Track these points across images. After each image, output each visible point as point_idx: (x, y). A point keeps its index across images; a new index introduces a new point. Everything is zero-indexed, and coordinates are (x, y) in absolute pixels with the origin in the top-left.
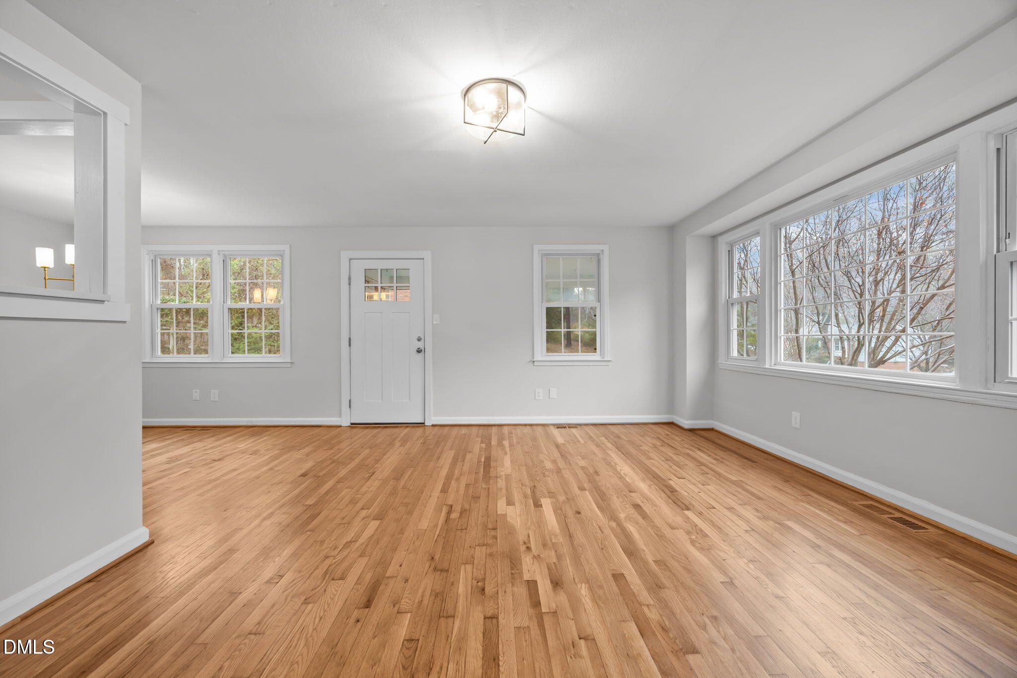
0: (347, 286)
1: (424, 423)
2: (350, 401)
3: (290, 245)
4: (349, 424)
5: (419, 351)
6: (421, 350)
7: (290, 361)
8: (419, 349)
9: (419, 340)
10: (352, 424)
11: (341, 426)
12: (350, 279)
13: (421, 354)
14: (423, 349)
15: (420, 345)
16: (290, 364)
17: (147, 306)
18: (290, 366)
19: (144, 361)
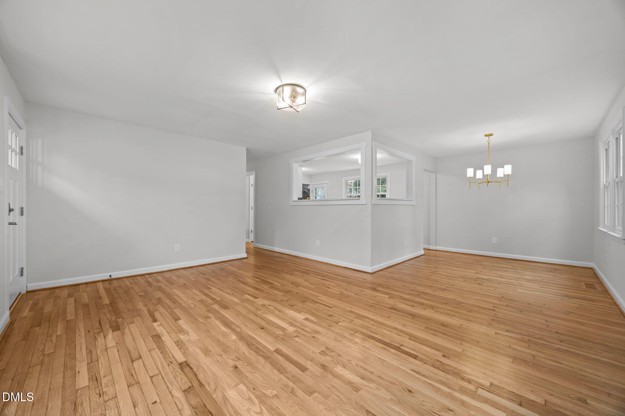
17: (602, 186)
19: (599, 228)
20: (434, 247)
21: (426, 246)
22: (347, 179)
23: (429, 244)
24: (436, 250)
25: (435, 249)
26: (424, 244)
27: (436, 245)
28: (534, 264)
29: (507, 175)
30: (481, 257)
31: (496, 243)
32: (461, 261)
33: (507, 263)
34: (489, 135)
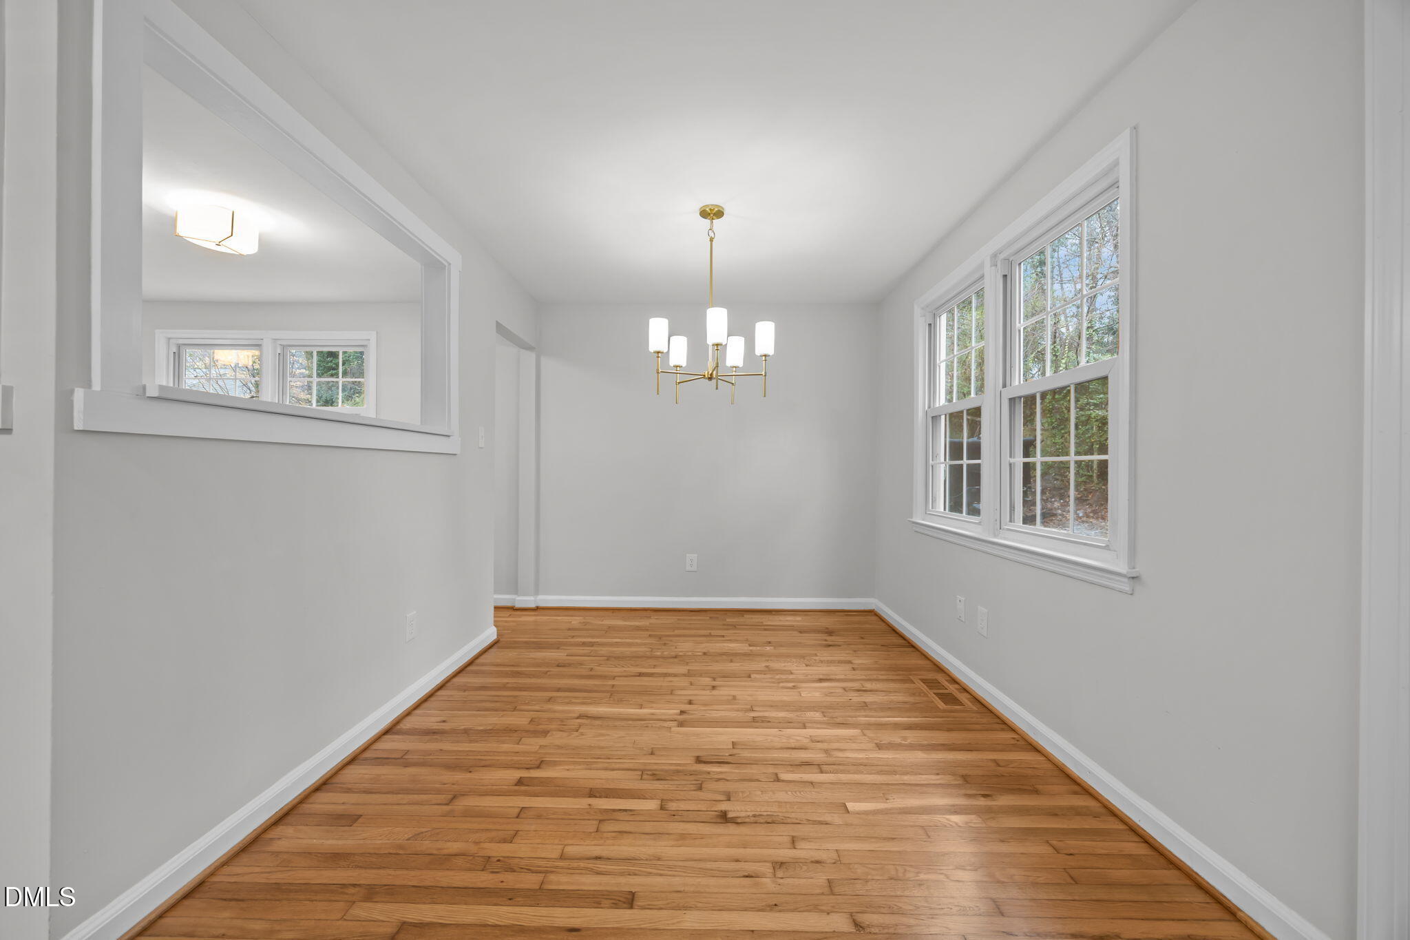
16: (1126, 580)
17: (920, 414)
18: (1127, 588)
19: (914, 520)
20: (532, 598)
21: (505, 599)
22: (181, 342)
23: (516, 592)
24: (537, 609)
25: (533, 606)
26: (496, 592)
27: (537, 593)
28: (780, 620)
29: (764, 357)
30: (662, 617)
31: (694, 568)
32: (618, 650)
33: (728, 629)
34: (712, 213)
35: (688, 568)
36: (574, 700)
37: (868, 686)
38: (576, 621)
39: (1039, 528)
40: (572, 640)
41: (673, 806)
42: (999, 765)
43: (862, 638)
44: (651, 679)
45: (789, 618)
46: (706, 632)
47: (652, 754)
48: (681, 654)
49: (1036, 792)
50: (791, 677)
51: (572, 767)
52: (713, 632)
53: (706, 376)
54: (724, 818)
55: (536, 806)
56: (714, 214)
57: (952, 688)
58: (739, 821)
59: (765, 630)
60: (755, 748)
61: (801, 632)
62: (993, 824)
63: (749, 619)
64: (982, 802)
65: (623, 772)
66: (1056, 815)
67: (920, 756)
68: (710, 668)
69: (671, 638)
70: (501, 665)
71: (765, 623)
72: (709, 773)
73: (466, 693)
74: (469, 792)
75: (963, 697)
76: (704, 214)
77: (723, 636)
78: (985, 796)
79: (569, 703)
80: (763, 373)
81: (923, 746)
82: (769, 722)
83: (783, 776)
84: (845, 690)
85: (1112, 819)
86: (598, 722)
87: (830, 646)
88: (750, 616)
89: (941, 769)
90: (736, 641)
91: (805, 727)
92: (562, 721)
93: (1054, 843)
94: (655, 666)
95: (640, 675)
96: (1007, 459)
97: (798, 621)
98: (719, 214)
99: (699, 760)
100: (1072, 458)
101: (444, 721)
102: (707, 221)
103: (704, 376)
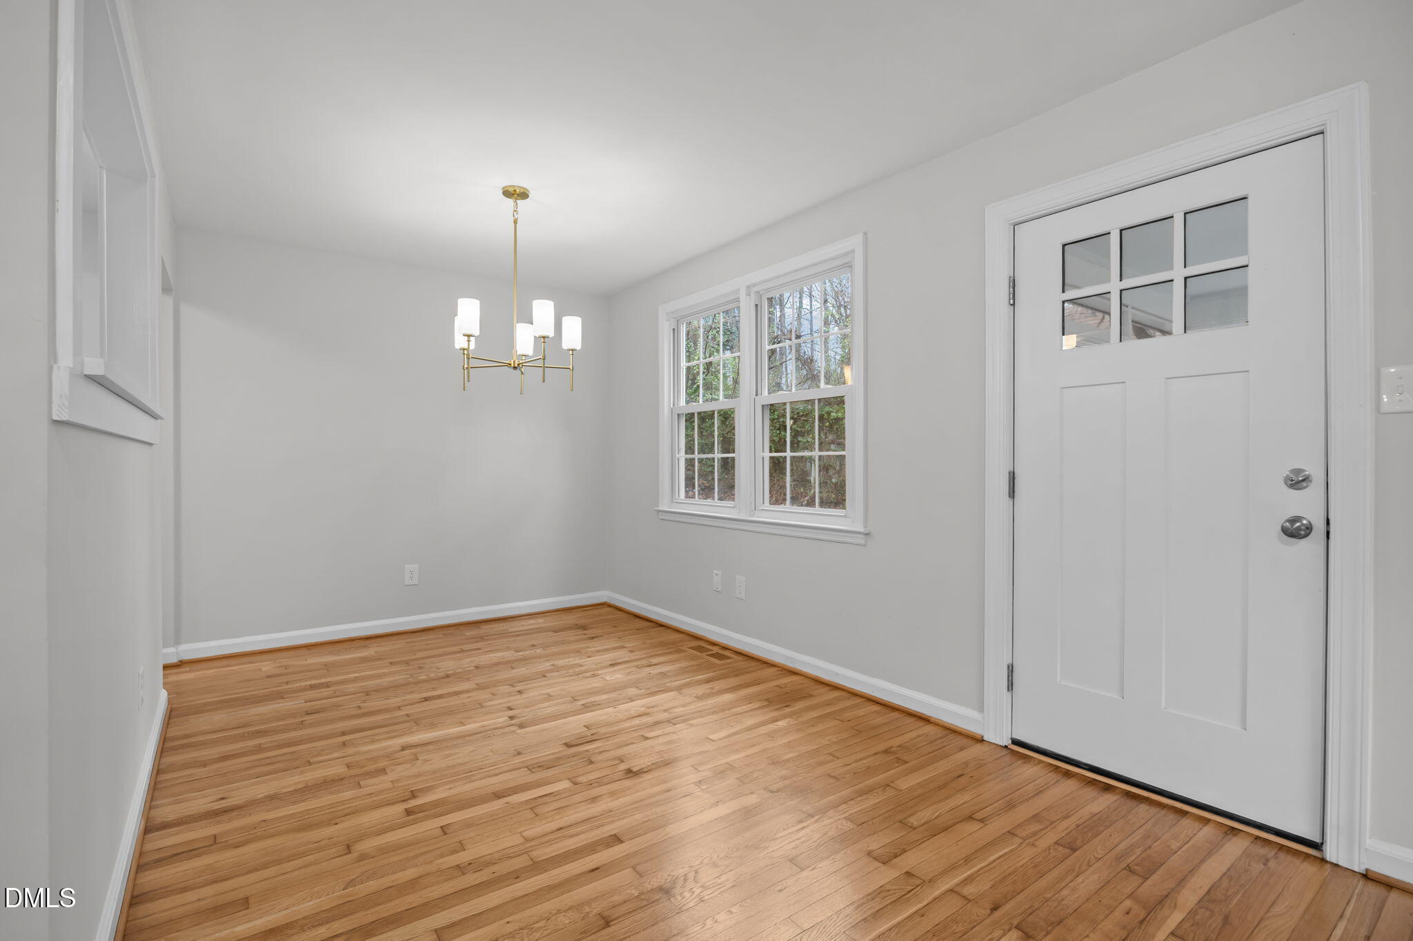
0: (1005, 308)
1: (1318, 846)
2: (1011, 669)
3: (865, 234)
4: (1007, 742)
5: (1295, 530)
6: (1309, 529)
7: (862, 530)
8: (1293, 520)
9: (1297, 481)
10: (1016, 742)
11: (981, 740)
12: (1013, 284)
13: (1310, 547)
14: (1319, 525)
15: (1306, 505)
16: (862, 536)
17: (666, 411)
18: (863, 542)
19: (660, 508)
20: (172, 650)
24: (182, 664)
25: (174, 660)
27: (177, 642)
28: (523, 625)
29: (571, 352)
30: (383, 644)
31: (415, 581)
32: (371, 684)
33: (477, 642)
34: (516, 194)
35: (408, 581)
36: (376, 738)
37: (654, 661)
38: (267, 666)
39: (788, 506)
40: (287, 687)
41: (583, 779)
42: (781, 688)
43: (615, 627)
44: (439, 701)
45: (532, 621)
46: (456, 648)
47: (519, 754)
48: (450, 672)
49: (811, 696)
50: (583, 668)
51: (451, 786)
52: (466, 647)
53: (512, 365)
54: (630, 773)
55: (455, 820)
56: (518, 195)
57: (715, 649)
58: (645, 770)
59: (517, 636)
60: (608, 725)
61: (555, 632)
62: (801, 719)
63: (485, 629)
64: (788, 710)
65: (510, 773)
66: (830, 704)
67: (728, 697)
68: (496, 678)
69: (424, 661)
70: (219, 731)
71: (511, 630)
72: (587, 751)
73: (207, 768)
74: (361, 837)
75: (727, 653)
76: (507, 193)
77: (479, 649)
78: (786, 706)
79: (373, 742)
80: (571, 367)
81: (726, 690)
82: (599, 704)
83: (648, 735)
84: (639, 668)
85: (856, 698)
86: (430, 747)
87: (593, 638)
88: (489, 626)
89: (749, 699)
90: (498, 650)
91: (632, 701)
92: (388, 757)
93: (838, 718)
94: (434, 689)
95: (426, 699)
96: (760, 454)
97: (540, 623)
98: (524, 195)
99: (568, 745)
100: (816, 453)
101: (223, 799)
102: (511, 201)
103: (510, 364)
